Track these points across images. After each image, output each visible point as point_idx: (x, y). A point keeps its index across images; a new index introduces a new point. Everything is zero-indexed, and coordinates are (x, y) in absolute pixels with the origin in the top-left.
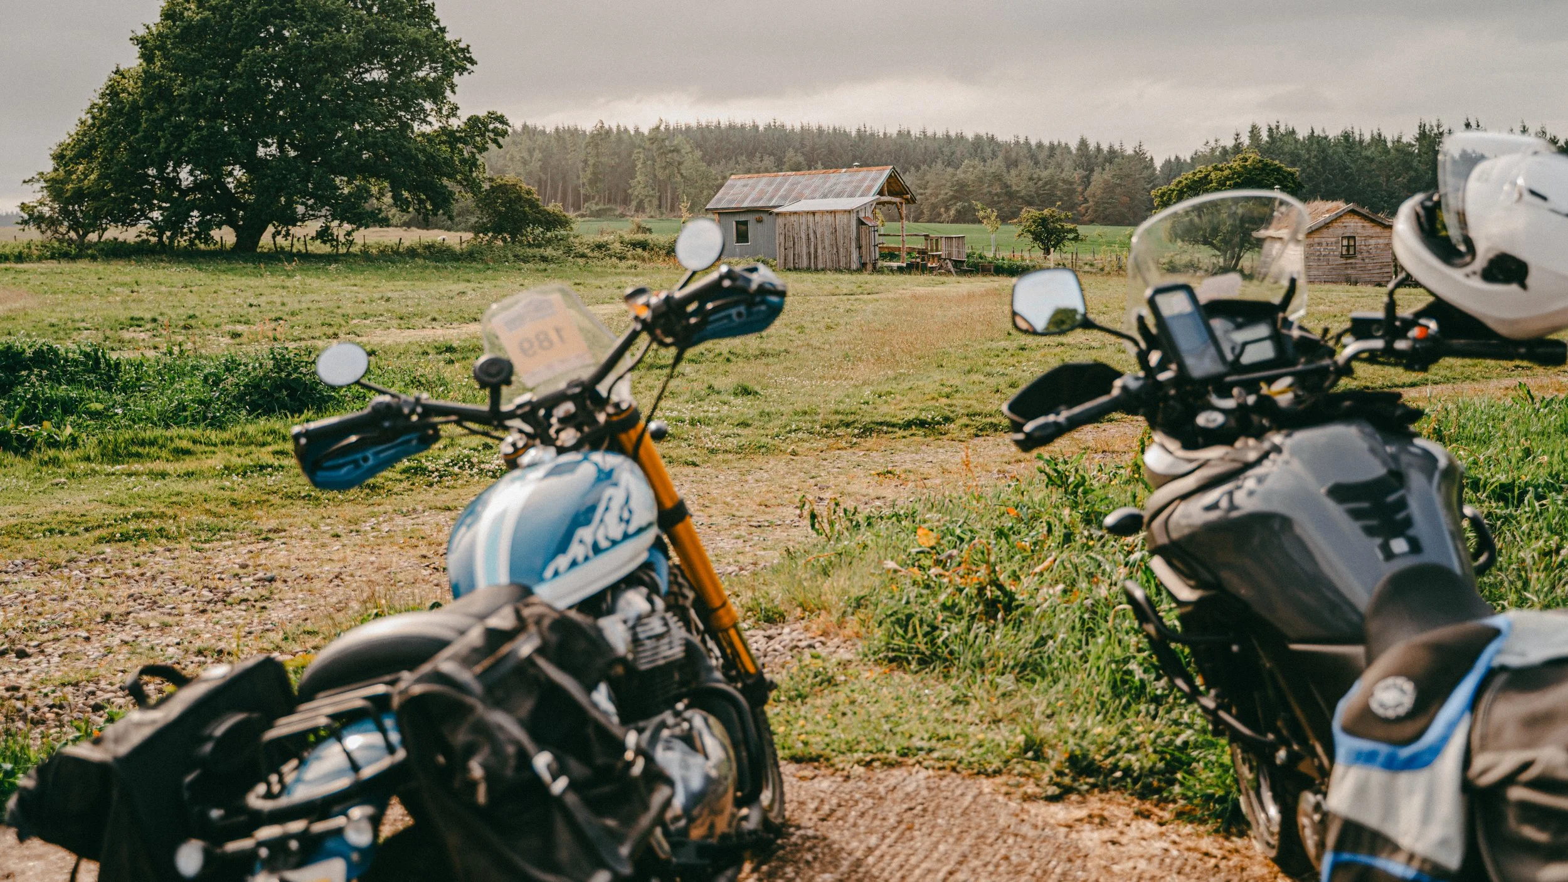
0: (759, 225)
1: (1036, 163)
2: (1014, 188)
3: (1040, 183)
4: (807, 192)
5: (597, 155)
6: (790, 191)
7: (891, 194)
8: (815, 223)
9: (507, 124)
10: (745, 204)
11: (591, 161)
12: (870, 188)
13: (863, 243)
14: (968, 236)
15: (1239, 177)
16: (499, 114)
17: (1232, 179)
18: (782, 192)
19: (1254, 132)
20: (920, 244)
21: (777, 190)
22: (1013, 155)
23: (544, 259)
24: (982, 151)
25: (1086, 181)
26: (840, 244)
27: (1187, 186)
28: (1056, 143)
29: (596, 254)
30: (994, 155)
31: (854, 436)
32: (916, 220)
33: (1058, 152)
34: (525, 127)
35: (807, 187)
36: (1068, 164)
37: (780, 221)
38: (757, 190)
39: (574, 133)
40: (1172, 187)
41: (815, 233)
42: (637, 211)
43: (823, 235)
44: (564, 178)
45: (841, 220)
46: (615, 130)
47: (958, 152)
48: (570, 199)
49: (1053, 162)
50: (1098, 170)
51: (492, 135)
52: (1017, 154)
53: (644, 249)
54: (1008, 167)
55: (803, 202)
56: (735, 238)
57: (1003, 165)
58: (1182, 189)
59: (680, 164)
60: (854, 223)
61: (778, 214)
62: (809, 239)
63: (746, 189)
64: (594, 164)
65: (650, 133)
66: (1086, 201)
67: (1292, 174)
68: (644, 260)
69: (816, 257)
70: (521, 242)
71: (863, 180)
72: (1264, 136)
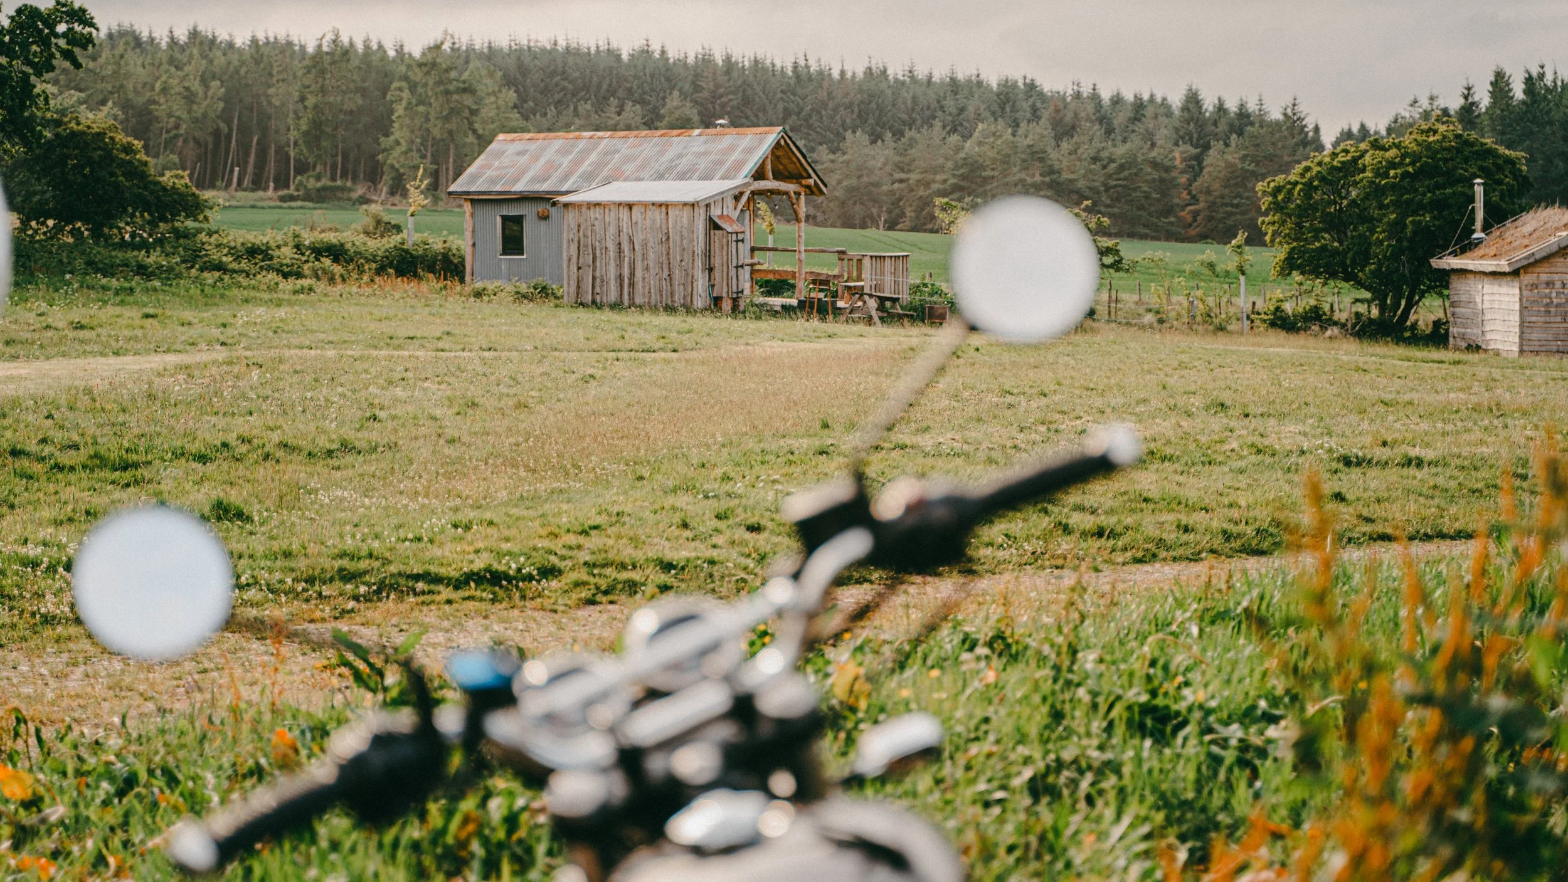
0: (543, 224)
1: (1109, 132)
2: (1066, 176)
3: (1113, 166)
4: (629, 168)
5: (323, 90)
6: (599, 165)
7: (777, 176)
8: (633, 224)
9: (92, 25)
10: (519, 187)
11: (311, 101)
12: (738, 166)
13: (717, 262)
14: (915, 256)
15: (1413, 163)
16: (76, 6)
17: (1401, 164)
18: (585, 166)
19: (1500, 84)
20: (829, 268)
21: (577, 163)
22: (1069, 117)
23: (142, 270)
24: (1014, 109)
25: (1196, 165)
26: (675, 263)
27: (1322, 179)
28: (1146, 97)
29: (244, 265)
30: (1035, 115)
31: (356, 598)
32: (891, 226)
33: (1149, 111)
34: (194, 34)
35: (628, 159)
36: (1163, 135)
37: (571, 217)
38: (542, 161)
39: (286, 48)
40: (1292, 178)
41: (631, 241)
42: (392, 193)
43: (645, 245)
44: (264, 131)
45: (678, 219)
46: (360, 47)
47: (971, 109)
48: (272, 167)
49: (1139, 127)
50: (1217, 146)
51: (62, 43)
52: (1076, 114)
53: (336, 260)
54: (1058, 138)
55: (615, 185)
56: (500, 247)
57: (1049, 133)
58: (1311, 179)
59: (474, 112)
60: (700, 225)
61: (566, 205)
62: (620, 251)
63: (523, 160)
64: (316, 107)
65: (424, 54)
66: (1194, 199)
67: (1511, 162)
68: (332, 280)
69: (632, 284)
70: (107, 238)
71: (731, 149)
72: (1518, 91)
